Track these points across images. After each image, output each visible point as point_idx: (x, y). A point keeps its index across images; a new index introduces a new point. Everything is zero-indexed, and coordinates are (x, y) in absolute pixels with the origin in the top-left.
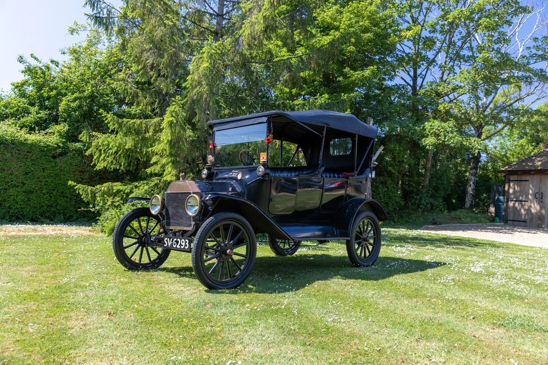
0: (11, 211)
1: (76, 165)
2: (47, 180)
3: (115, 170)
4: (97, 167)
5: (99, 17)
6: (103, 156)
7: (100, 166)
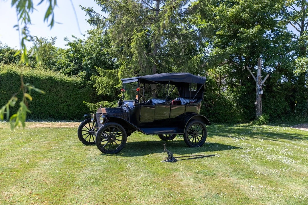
0: (61, 115)
1: (90, 92)
2: (77, 99)
3: (106, 95)
4: (98, 93)
5: (93, 20)
6: (101, 87)
7: (100, 93)
